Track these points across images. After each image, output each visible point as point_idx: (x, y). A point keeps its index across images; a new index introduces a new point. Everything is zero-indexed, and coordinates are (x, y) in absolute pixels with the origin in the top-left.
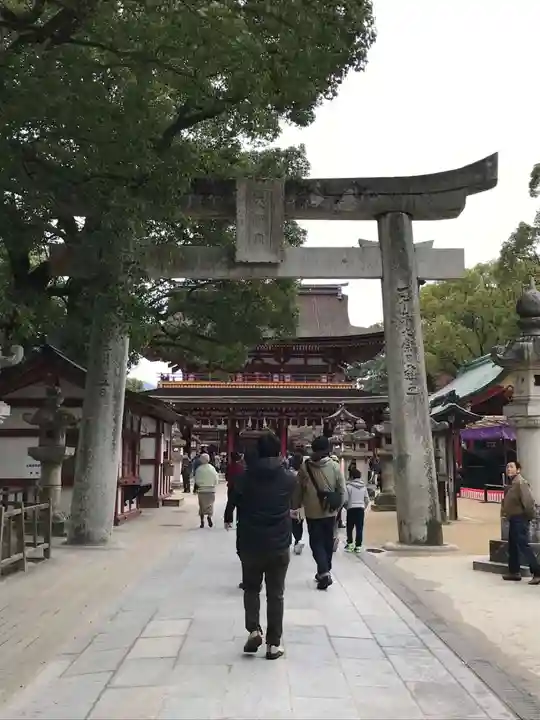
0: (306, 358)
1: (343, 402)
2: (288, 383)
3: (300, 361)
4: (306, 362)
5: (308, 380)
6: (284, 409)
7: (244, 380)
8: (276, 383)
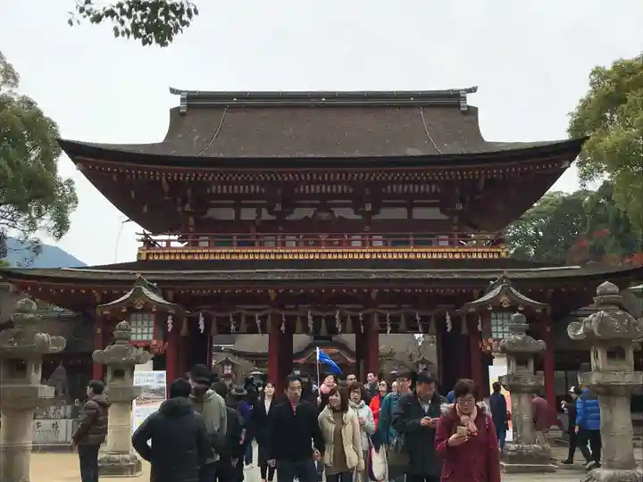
0: (410, 207)
1: (499, 277)
2: (380, 250)
3: (401, 213)
4: (410, 214)
5: (417, 244)
6: (374, 294)
7: (297, 245)
8: (356, 250)
